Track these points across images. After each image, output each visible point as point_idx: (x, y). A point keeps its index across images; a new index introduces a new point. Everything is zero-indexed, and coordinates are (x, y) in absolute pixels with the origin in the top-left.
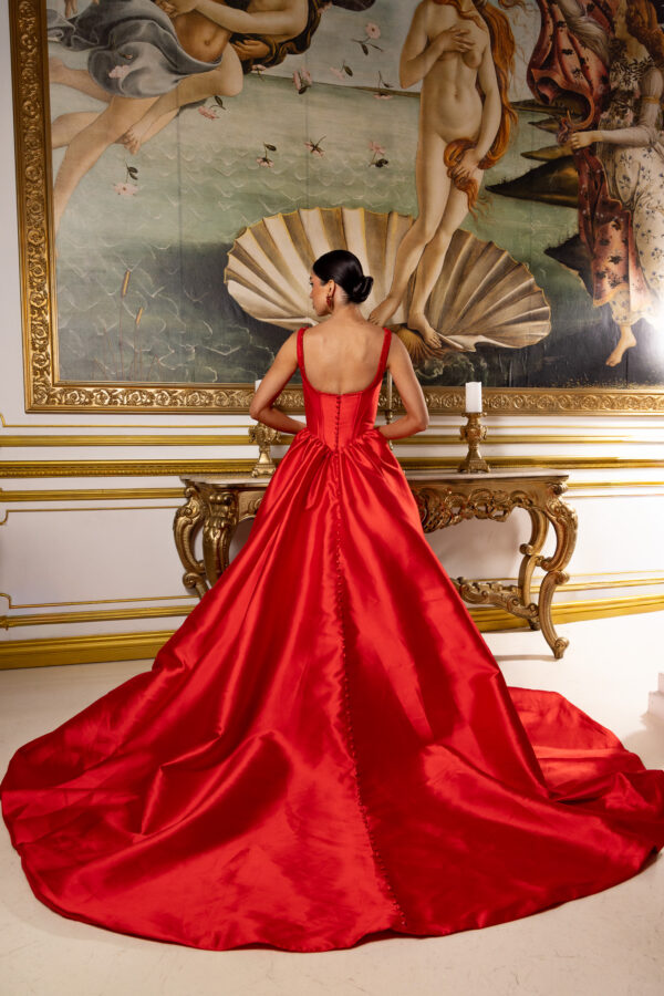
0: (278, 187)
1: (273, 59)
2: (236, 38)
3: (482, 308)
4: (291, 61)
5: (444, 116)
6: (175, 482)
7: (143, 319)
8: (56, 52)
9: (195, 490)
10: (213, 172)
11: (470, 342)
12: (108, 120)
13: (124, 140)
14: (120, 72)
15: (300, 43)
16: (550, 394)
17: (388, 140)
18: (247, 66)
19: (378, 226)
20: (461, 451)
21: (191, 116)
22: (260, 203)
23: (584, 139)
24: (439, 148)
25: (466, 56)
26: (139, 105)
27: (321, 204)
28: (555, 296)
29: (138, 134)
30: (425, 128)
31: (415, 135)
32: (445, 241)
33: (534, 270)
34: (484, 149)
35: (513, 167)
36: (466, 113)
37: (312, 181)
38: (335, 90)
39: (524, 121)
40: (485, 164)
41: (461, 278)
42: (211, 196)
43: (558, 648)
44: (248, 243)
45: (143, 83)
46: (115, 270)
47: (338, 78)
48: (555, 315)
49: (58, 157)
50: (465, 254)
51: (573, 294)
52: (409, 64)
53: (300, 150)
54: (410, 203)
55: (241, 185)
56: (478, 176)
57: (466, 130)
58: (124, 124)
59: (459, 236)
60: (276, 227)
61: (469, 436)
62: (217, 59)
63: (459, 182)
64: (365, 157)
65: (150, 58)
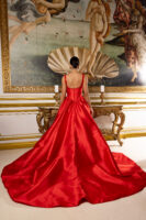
2: (49, 9)
3: (104, 69)
4: (61, 15)
5: (95, 26)
6: (36, 108)
7: (29, 72)
8: (9, 12)
10: (45, 39)
11: (101, 76)
12: (21, 27)
13: (25, 32)
14: (24, 17)
15: (64, 10)
16: (119, 88)
17: (83, 32)
18: (52, 15)
19: (81, 51)
21: (39, 26)
22: (55, 46)
23: (126, 32)
25: (100, 13)
27: (68, 46)
28: (120, 66)
30: (91, 29)
32: (96, 54)
33: (115, 60)
35: (110, 38)
37: (67, 41)
38: (72, 21)
39: (112, 28)
40: (104, 37)
41: (99, 62)
43: (121, 144)
45: (29, 19)
48: (119, 70)
50: (100, 57)
53: (63, 34)
54: (88, 46)
55: (50, 42)
57: (100, 29)
59: (99, 53)
60: (58, 51)
61: (102, 97)
62: (45, 13)
65: (30, 13)
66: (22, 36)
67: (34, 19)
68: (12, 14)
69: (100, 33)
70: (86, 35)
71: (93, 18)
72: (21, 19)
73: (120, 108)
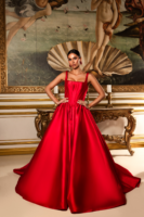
0: (60, 37)
1: (59, 6)
2: (50, 1)
3: (114, 65)
4: (63, 6)
5: (103, 17)
6: (35, 110)
7: (27, 70)
8: (7, 8)
9: (40, 113)
10: (45, 34)
11: (110, 74)
12: (19, 23)
13: (23, 28)
14: (22, 12)
15: (65, 2)
16: (132, 87)
17: (88, 24)
18: (53, 8)
19: (86, 45)
20: (106, 102)
21: (39, 21)
22: (56, 41)
24: (101, 25)
25: (108, 1)
26: (26, 19)
27: (71, 40)
28: (133, 61)
29: (26, 26)
30: (98, 20)
31: (95, 22)
32: (103, 48)
33: (127, 54)
34: (113, 24)
35: (121, 28)
36: (108, 15)
37: (69, 35)
38: (74, 12)
39: (124, 17)
40: (114, 28)
41: (108, 57)
42: (44, 40)
43: (132, 153)
44: (53, 51)
46: (21, 59)
47: (75, 9)
48: (133, 66)
49: (7, 33)
50: (109, 51)
51: (138, 60)
52: (93, 4)
53: (66, 27)
54: (94, 39)
55: (51, 37)
56: (112, 31)
57: (109, 20)
58: (23, 24)
59: (107, 47)
60: (60, 47)
61: (108, 98)
62: (45, 7)
63: (107, 33)
64: (82, 28)
65: (29, 8)
66: (20, 33)
67: (33, 13)
68: (10, 10)
69: (109, 23)
70: (92, 27)
71: (100, 8)
72: (19, 15)
73: (130, 111)
